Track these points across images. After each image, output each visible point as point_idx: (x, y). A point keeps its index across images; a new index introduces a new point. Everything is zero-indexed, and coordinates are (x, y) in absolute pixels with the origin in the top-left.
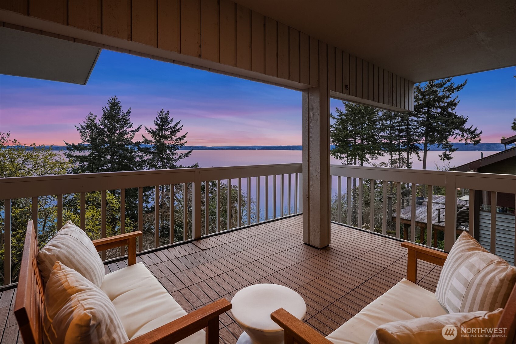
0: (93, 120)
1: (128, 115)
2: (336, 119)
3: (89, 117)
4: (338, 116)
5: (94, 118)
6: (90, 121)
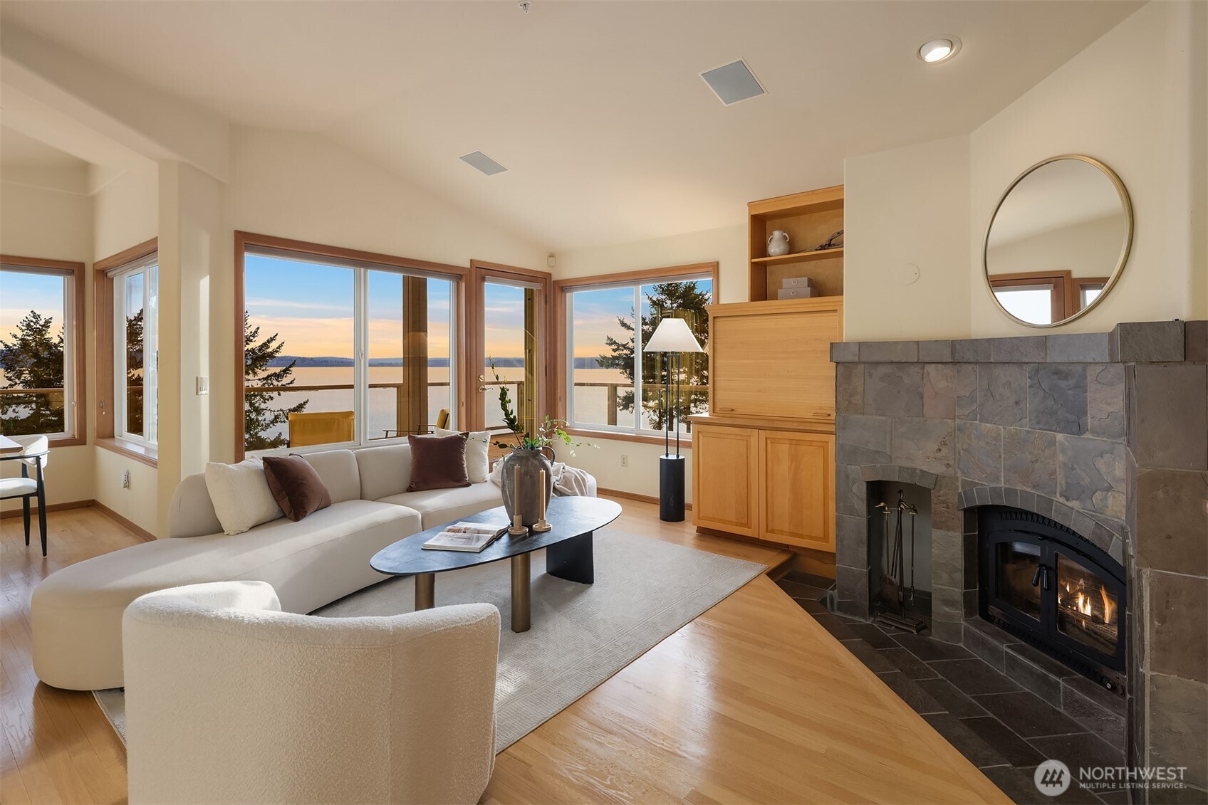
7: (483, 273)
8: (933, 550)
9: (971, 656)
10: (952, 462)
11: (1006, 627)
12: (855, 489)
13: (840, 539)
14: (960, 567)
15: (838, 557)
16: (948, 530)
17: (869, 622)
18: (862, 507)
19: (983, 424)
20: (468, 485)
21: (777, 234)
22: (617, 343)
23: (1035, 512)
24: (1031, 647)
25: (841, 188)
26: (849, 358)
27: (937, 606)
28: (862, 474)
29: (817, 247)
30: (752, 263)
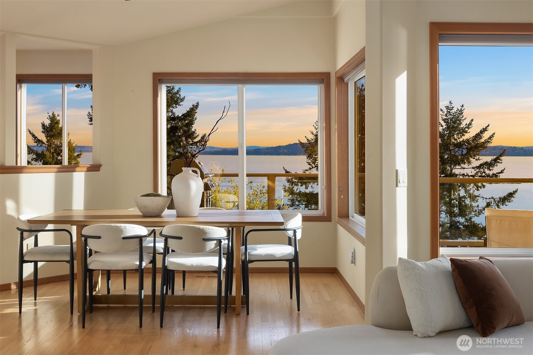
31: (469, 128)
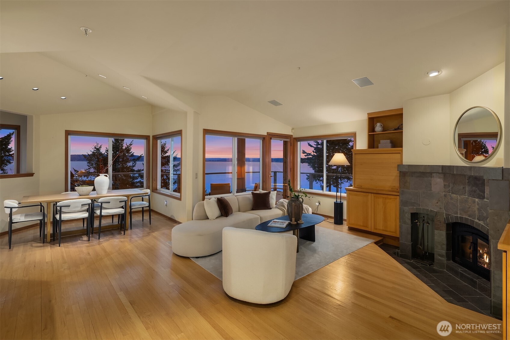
0: (99, 149)
1: (131, 146)
2: (314, 147)
3: (95, 147)
4: (315, 145)
5: (99, 147)
6: (96, 150)
7: (271, 137)
8: (435, 237)
9: (448, 274)
10: (442, 207)
11: (461, 264)
12: (406, 215)
13: (401, 232)
14: (444, 243)
15: (400, 238)
16: (441, 231)
17: (411, 261)
18: (409, 222)
19: (453, 195)
20: (271, 209)
21: (378, 124)
22: (307, 153)
23: (469, 224)
24: (469, 271)
25: (402, 109)
26: (404, 170)
27: (436, 257)
28: (409, 210)
29: (393, 129)
30: (369, 134)
31: (168, 151)
